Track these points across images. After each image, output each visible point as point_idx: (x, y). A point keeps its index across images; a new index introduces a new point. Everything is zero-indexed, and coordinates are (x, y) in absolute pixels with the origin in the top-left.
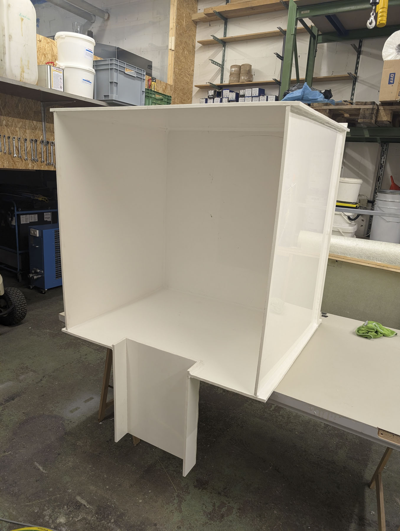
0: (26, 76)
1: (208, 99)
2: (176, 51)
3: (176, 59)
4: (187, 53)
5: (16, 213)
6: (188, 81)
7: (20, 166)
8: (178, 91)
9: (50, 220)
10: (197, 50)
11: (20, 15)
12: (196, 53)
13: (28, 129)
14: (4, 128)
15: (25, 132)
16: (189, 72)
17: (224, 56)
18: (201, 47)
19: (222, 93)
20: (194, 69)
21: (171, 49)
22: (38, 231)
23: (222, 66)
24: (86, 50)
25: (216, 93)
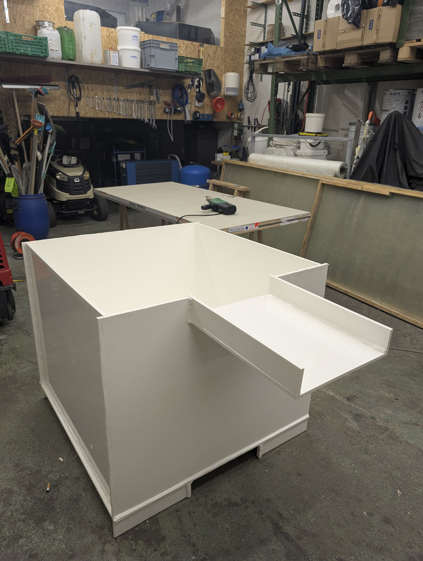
0: (94, 59)
1: (252, 55)
2: (226, 18)
3: (226, 25)
4: (239, 18)
5: (115, 152)
6: (239, 41)
7: (101, 116)
8: (229, 51)
9: (139, 159)
10: (248, 14)
11: (90, 23)
12: (247, 16)
13: (105, 91)
14: (90, 92)
15: (103, 93)
16: (241, 33)
17: (266, 17)
18: (251, 11)
19: (260, 50)
20: (246, 30)
21: (222, 17)
22: (124, 164)
23: (264, 26)
24: (133, 36)
25: (257, 49)
